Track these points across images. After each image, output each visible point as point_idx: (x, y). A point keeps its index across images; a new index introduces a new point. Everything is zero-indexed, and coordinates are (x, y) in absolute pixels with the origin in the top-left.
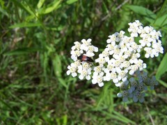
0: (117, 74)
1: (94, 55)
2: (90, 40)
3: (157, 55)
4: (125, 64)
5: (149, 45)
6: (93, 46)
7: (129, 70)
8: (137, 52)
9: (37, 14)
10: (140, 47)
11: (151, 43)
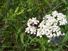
0: (48, 32)
1: (37, 24)
2: (36, 18)
3: (65, 24)
4: (51, 27)
5: (61, 20)
6: (37, 20)
7: (53, 30)
8: (56, 23)
9: (14, 15)
10: (57, 20)
11: (62, 19)
